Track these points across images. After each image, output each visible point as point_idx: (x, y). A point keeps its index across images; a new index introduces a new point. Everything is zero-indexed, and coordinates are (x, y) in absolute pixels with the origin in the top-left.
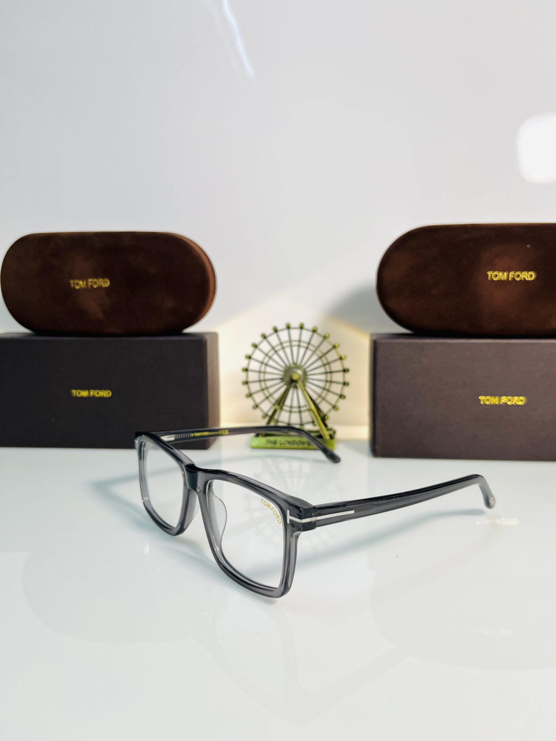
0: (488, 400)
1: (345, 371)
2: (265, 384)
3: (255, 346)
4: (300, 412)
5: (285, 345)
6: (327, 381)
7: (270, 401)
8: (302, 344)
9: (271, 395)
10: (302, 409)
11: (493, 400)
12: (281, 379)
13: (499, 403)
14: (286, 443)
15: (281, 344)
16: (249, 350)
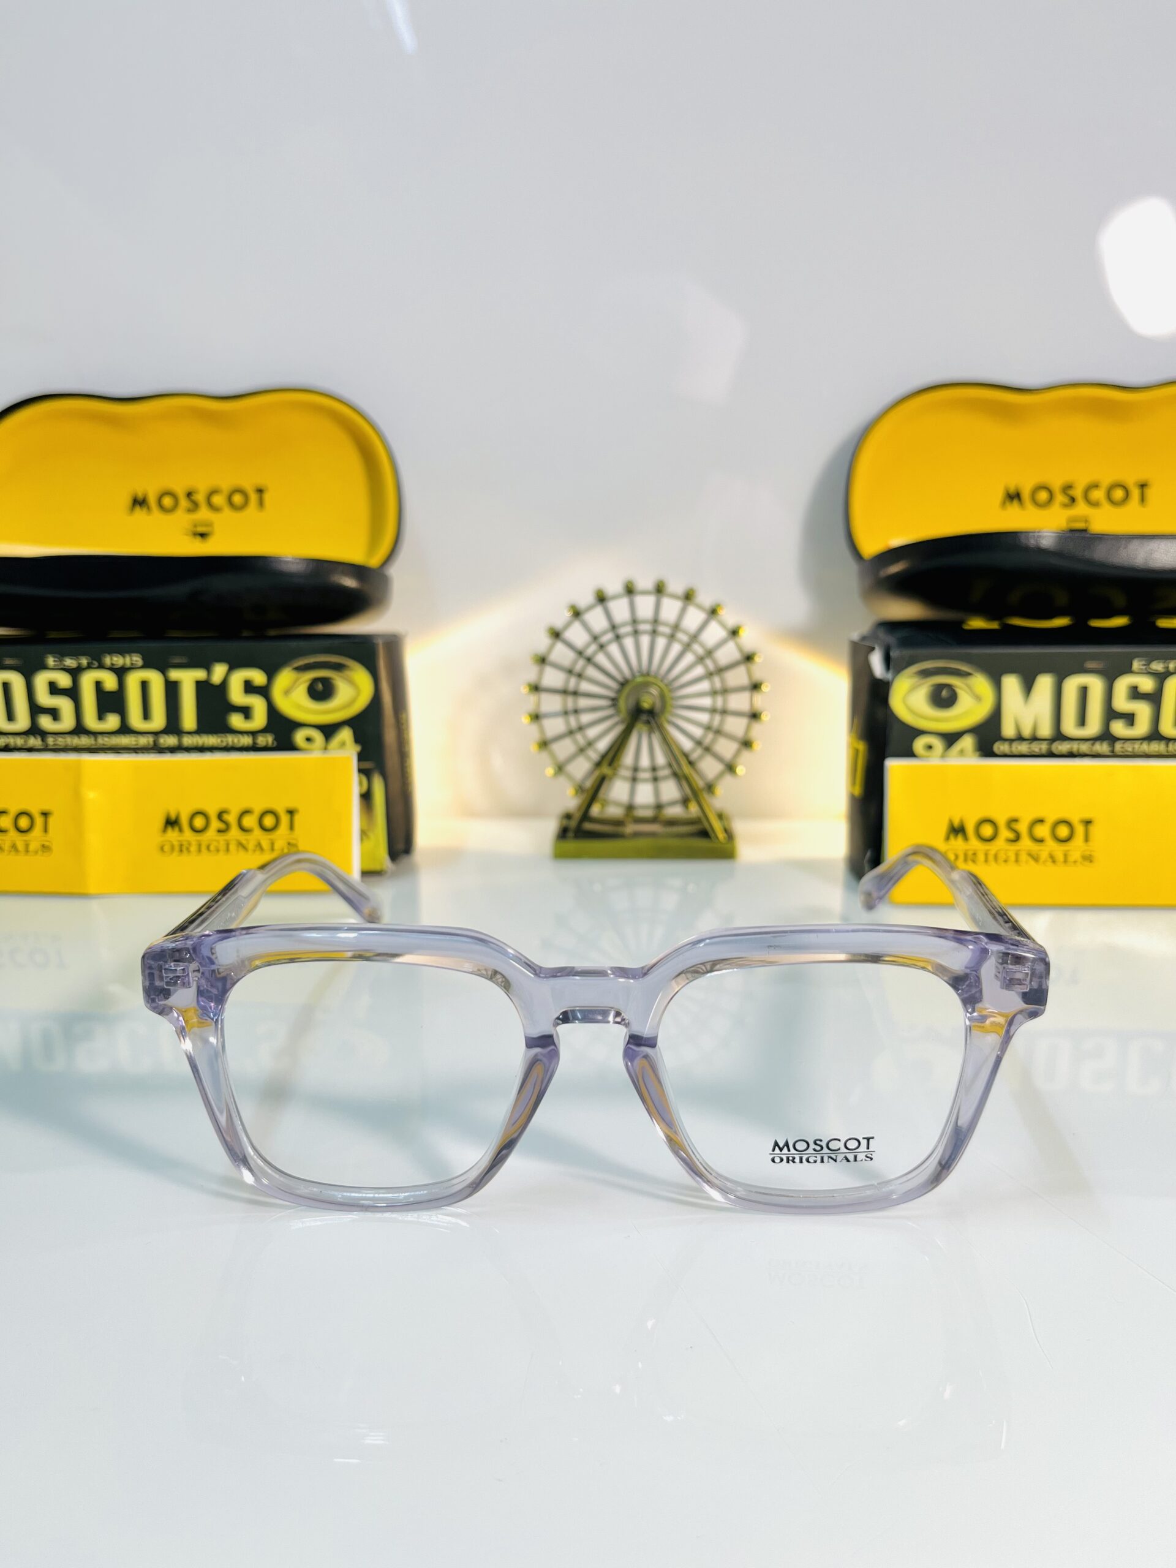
1: (754, 687)
3: (556, 635)
4: (655, 779)
5: (620, 632)
7: (588, 758)
8: (662, 629)
9: (590, 744)
15: (614, 627)
16: (542, 642)
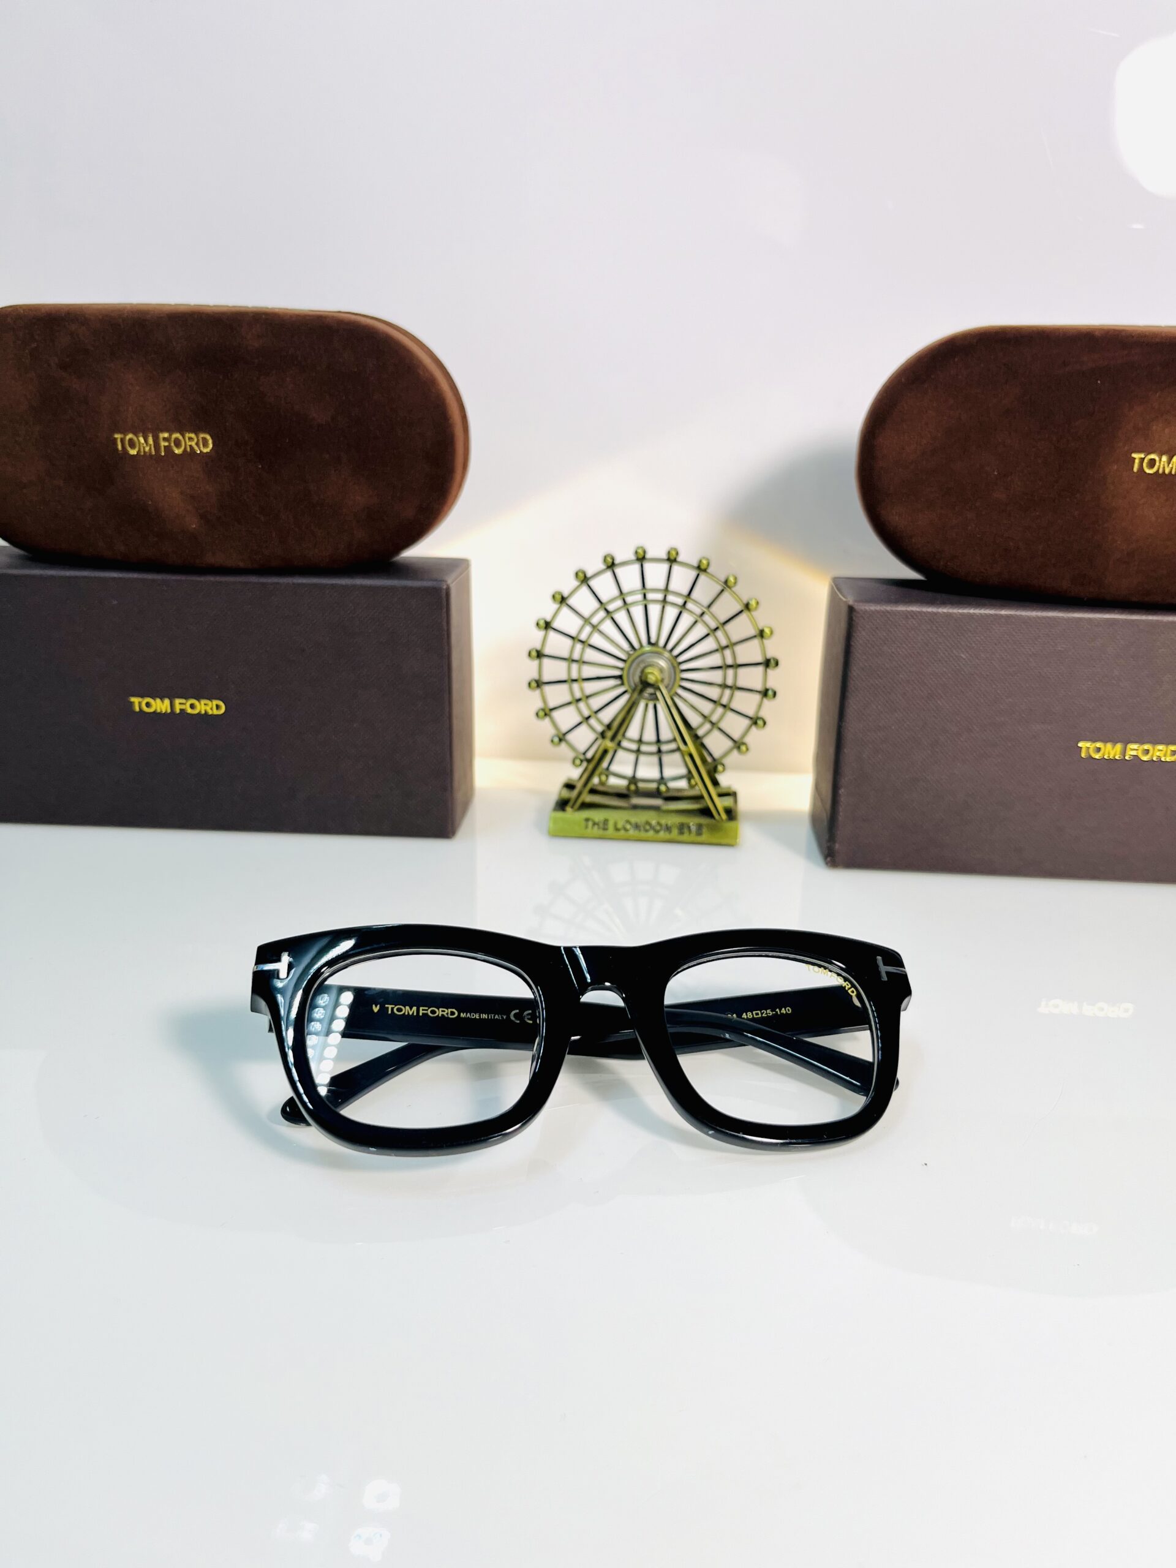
0: (1098, 750)
1: (767, 663)
2: (582, 690)
3: (562, 600)
4: (659, 753)
5: (629, 599)
6: (724, 686)
7: (592, 728)
8: (672, 598)
9: (594, 713)
10: (664, 748)
11: (1111, 751)
12: (620, 677)
13: (1119, 757)
14: (628, 827)
15: (622, 595)
16: (547, 609)
